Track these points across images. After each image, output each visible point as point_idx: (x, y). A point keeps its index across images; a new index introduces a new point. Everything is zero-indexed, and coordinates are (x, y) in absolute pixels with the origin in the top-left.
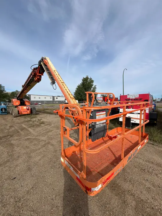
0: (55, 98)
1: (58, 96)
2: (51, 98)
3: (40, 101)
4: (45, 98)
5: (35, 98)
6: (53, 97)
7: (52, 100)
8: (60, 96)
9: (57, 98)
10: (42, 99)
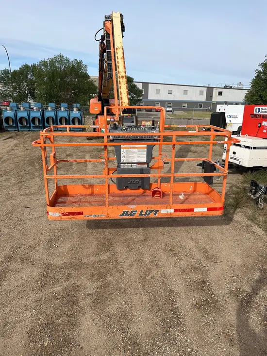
0: (215, 92)
1: (226, 87)
2: (201, 93)
3: (169, 102)
4: (186, 92)
5: (158, 91)
6: (210, 90)
7: (203, 98)
8: (231, 88)
9: (220, 94)
10: (178, 95)
